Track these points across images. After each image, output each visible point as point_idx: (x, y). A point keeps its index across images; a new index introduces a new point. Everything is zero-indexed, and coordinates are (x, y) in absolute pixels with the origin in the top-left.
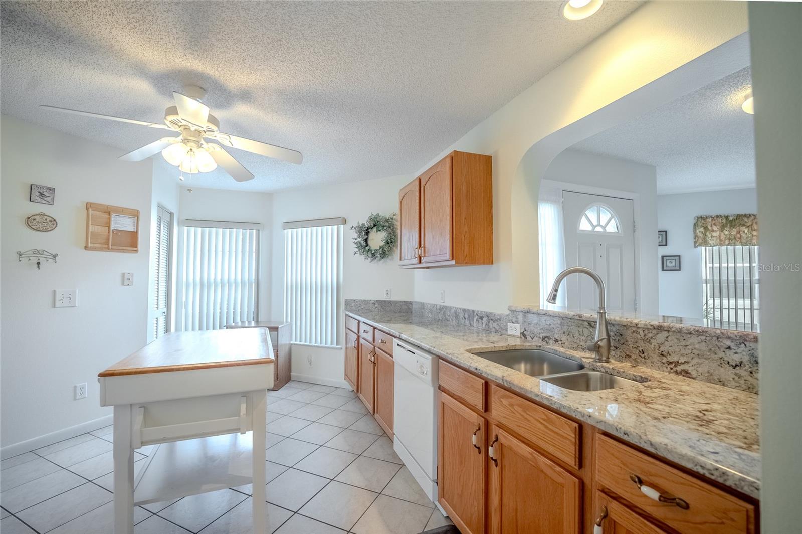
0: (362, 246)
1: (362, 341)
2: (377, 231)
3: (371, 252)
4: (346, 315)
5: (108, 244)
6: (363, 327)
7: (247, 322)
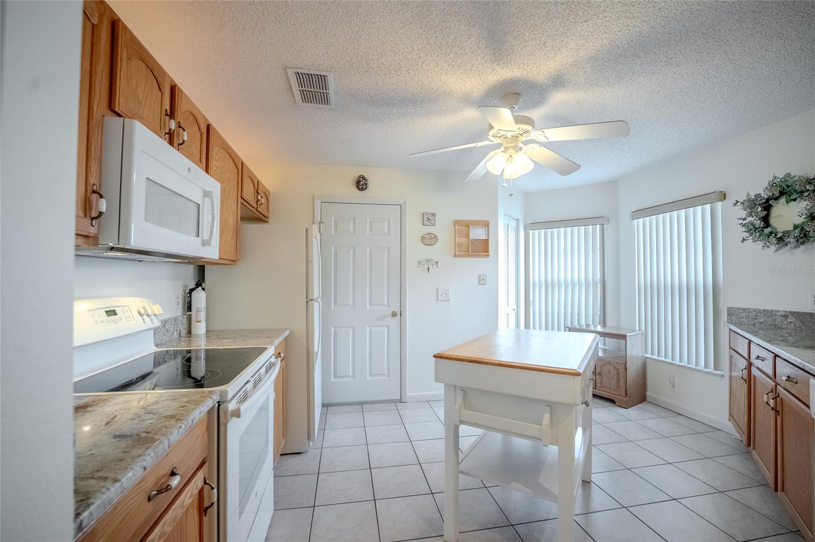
0: (756, 229)
1: (754, 371)
2: (787, 203)
3: (776, 235)
4: (730, 329)
5: (468, 252)
6: (755, 351)
7: (592, 325)
